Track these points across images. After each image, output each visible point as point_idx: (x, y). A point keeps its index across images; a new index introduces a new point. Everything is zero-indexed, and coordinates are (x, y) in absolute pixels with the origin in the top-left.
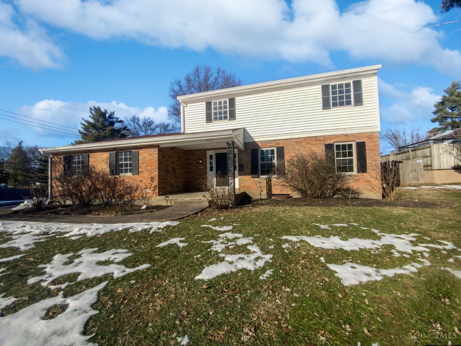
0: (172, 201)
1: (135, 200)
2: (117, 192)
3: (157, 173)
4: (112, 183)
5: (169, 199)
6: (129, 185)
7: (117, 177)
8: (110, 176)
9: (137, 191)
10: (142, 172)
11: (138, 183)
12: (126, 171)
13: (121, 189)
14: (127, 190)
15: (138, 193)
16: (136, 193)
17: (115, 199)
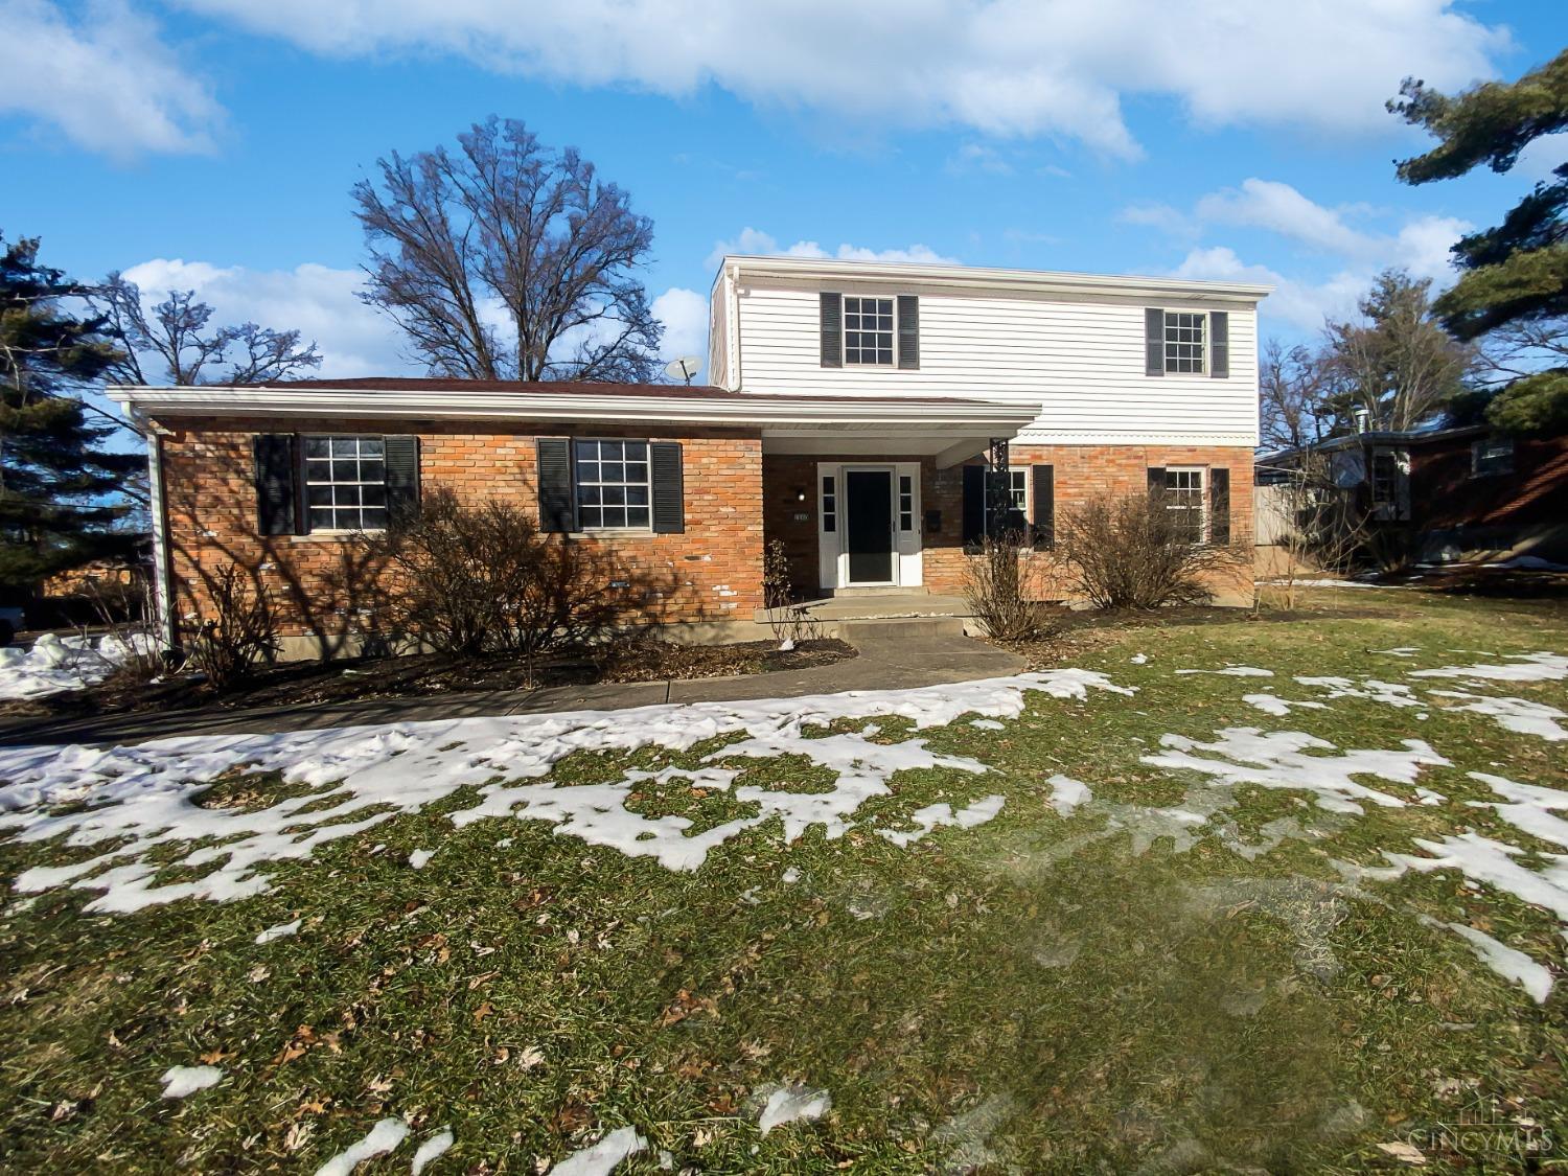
0: (816, 624)
1: (663, 628)
2: (581, 600)
3: (762, 528)
4: (553, 563)
5: (807, 617)
6: (637, 572)
7: (576, 542)
8: (543, 537)
9: (678, 594)
10: (698, 523)
11: (677, 563)
12: (614, 518)
13: (601, 586)
14: (626, 590)
15: (682, 601)
16: (671, 601)
17: (570, 628)
